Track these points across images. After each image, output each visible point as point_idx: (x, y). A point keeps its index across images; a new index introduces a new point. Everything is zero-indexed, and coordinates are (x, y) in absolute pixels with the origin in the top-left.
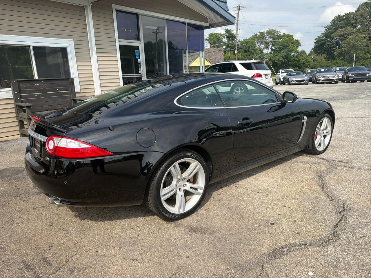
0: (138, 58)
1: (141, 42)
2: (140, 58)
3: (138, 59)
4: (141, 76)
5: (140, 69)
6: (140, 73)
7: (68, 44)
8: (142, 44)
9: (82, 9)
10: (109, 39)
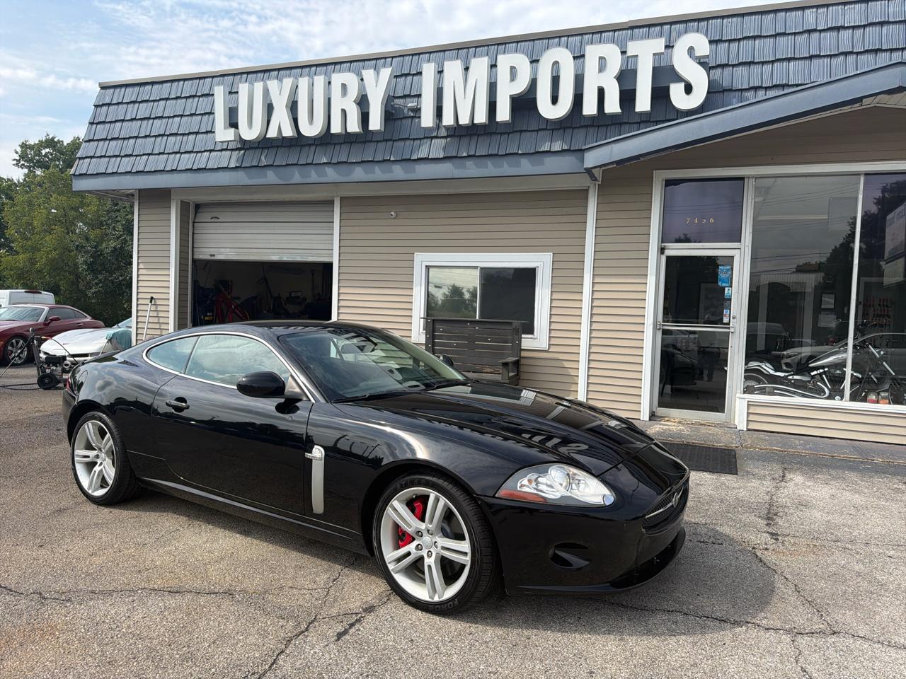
0: (724, 285)
1: (742, 246)
2: (731, 286)
3: (724, 288)
4: (727, 330)
5: (726, 312)
6: (724, 322)
7: (541, 262)
8: (742, 250)
9: (583, 194)
10: (634, 247)
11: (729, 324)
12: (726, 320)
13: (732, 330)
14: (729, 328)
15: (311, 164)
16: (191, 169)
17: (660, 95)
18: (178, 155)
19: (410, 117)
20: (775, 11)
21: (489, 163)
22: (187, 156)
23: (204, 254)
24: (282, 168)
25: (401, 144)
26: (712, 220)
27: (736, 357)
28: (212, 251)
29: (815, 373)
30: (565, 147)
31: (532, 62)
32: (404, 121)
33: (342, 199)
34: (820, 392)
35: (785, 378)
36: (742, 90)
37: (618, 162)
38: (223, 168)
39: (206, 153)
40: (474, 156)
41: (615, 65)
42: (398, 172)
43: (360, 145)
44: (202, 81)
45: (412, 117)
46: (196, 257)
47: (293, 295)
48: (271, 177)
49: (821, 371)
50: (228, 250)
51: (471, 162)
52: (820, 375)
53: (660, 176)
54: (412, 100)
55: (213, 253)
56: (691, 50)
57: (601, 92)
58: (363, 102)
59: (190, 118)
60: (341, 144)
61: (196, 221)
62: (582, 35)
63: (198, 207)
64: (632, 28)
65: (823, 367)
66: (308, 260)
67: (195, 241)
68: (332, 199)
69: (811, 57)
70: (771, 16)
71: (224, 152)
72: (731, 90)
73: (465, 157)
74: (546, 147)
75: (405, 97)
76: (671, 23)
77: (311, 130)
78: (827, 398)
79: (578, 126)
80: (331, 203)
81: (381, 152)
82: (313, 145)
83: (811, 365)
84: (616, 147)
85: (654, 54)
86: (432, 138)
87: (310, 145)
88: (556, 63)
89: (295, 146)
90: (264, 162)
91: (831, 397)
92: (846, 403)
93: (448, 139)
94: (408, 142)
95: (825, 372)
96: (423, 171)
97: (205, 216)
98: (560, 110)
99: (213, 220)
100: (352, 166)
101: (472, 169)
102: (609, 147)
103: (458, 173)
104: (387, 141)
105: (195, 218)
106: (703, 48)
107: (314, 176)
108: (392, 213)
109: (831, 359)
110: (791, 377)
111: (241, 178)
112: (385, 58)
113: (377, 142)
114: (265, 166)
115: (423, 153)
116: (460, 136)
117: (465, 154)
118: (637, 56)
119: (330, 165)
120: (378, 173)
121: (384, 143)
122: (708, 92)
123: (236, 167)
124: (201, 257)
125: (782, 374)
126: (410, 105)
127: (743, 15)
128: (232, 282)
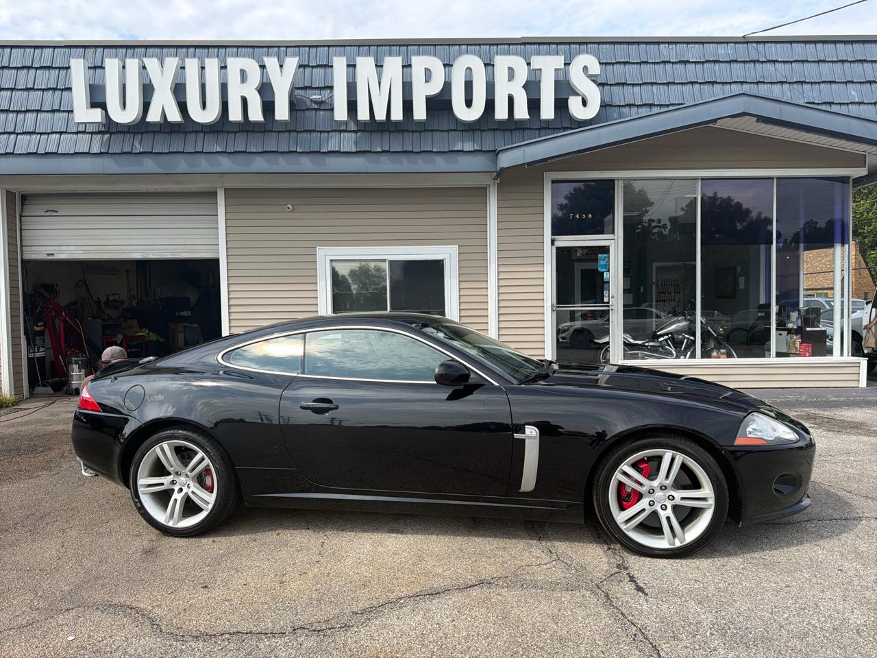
0: (603, 270)
1: (616, 237)
2: (608, 271)
3: (603, 273)
4: (607, 308)
5: (605, 292)
6: (605, 301)
7: (447, 254)
8: (616, 240)
9: (482, 192)
10: (530, 239)
11: (608, 303)
12: (606, 300)
13: (610, 308)
14: (609, 306)
15: (201, 152)
16: (35, 154)
17: (561, 105)
18: (13, 137)
19: (314, 109)
20: (639, 43)
21: (404, 158)
22: (26, 137)
23: (38, 252)
24: (163, 157)
25: (307, 135)
26: (590, 216)
27: (616, 330)
28: (50, 250)
29: (661, 339)
30: (477, 148)
31: (445, 65)
32: (307, 113)
33: (226, 190)
34: (669, 354)
35: (643, 345)
36: (619, 106)
37: (529, 164)
38: (82, 153)
39: (54, 135)
40: (388, 152)
41: (522, 76)
42: (306, 164)
43: (259, 135)
44: (38, 51)
45: (316, 109)
46: (26, 257)
47: (111, 298)
48: (149, 165)
49: (667, 337)
50: (72, 248)
51: (384, 158)
52: (666, 340)
53: (549, 176)
54: (313, 92)
55: (51, 252)
56: (585, 69)
57: (511, 100)
58: (265, 89)
59: (25, 93)
60: (236, 132)
61: (24, 214)
62: (480, 45)
63: (24, 198)
64: (525, 44)
65: (667, 334)
66: (180, 257)
67: (23, 238)
68: (214, 190)
69: (668, 84)
70: (636, 46)
71: (80, 135)
72: (611, 106)
73: (379, 152)
74: (459, 147)
75: (305, 88)
76: (557, 44)
77: (204, 116)
78: (676, 358)
79: (486, 128)
80: (213, 195)
81: (284, 143)
82: (201, 132)
83: (658, 333)
84: (529, 150)
85: (555, 69)
86: (341, 131)
87: (197, 132)
88: (469, 69)
89: (179, 132)
90: (138, 148)
91: (678, 357)
92: (699, 360)
93: (359, 134)
94: (314, 135)
95: (669, 338)
96: (334, 164)
97: (34, 209)
98: (473, 114)
99: (48, 214)
100: (252, 156)
101: (386, 164)
102: (521, 150)
103: (372, 167)
104: (290, 131)
105: (22, 211)
106: (595, 69)
107: (204, 164)
108: (289, 206)
109: (673, 327)
110: (647, 344)
111: (109, 165)
112: (279, 47)
113: (279, 132)
114: (141, 153)
115: (333, 146)
116: (371, 132)
117: (379, 150)
118: (540, 70)
119: (224, 155)
120: (283, 164)
121: (287, 134)
122: (601, 106)
123: (101, 153)
124: (34, 257)
125: (640, 342)
126: (314, 97)
127: (614, 43)
128: (57, 285)
